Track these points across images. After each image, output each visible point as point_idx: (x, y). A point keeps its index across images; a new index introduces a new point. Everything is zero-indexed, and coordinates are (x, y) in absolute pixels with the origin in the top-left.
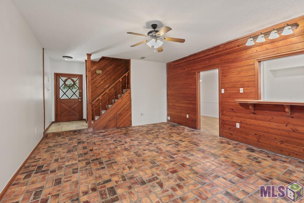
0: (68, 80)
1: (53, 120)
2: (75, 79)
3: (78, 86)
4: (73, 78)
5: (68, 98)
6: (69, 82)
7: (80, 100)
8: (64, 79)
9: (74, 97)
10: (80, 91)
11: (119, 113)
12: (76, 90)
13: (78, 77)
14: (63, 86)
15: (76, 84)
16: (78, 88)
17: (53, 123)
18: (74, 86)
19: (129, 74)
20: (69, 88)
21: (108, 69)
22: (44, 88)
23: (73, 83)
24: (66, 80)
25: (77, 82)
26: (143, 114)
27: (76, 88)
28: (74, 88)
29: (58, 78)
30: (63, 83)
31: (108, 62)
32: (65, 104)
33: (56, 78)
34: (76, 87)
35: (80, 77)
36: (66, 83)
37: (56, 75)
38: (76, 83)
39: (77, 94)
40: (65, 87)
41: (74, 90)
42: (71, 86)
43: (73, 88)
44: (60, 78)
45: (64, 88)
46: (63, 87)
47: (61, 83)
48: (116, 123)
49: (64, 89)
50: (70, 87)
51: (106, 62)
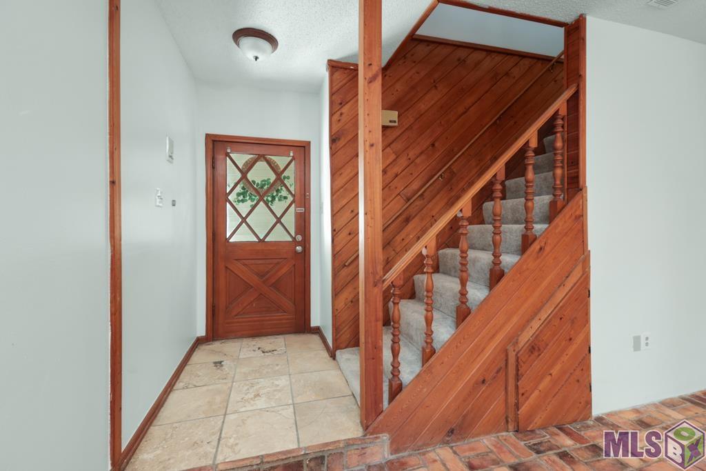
0: (258, 164)
1: (201, 331)
2: (281, 161)
3: (292, 189)
4: (273, 157)
5: (256, 240)
6: (262, 173)
7: (299, 248)
8: (241, 159)
9: (279, 236)
10: (301, 210)
11: (526, 337)
12: (285, 204)
13: (292, 154)
14: (239, 189)
15: (286, 182)
16: (293, 196)
17: (199, 342)
18: (278, 191)
19: (576, 104)
20: (261, 199)
21: (423, 106)
22: (114, 183)
23: (273, 177)
24: (250, 165)
25: (290, 172)
26: (643, 342)
27: (285, 198)
28: (277, 199)
29: (220, 157)
30: (239, 175)
31: (422, 74)
32: (244, 265)
33: (213, 158)
34: (284, 193)
35: (302, 150)
36: (250, 176)
37: (214, 141)
38: (285, 178)
39: (290, 220)
40: (244, 194)
41: (278, 207)
42: (269, 189)
43: (273, 198)
44: (227, 155)
45: (241, 198)
46: (239, 195)
47: (232, 176)
48: (512, 400)
49: (243, 201)
50: (263, 194)
51: (414, 71)
